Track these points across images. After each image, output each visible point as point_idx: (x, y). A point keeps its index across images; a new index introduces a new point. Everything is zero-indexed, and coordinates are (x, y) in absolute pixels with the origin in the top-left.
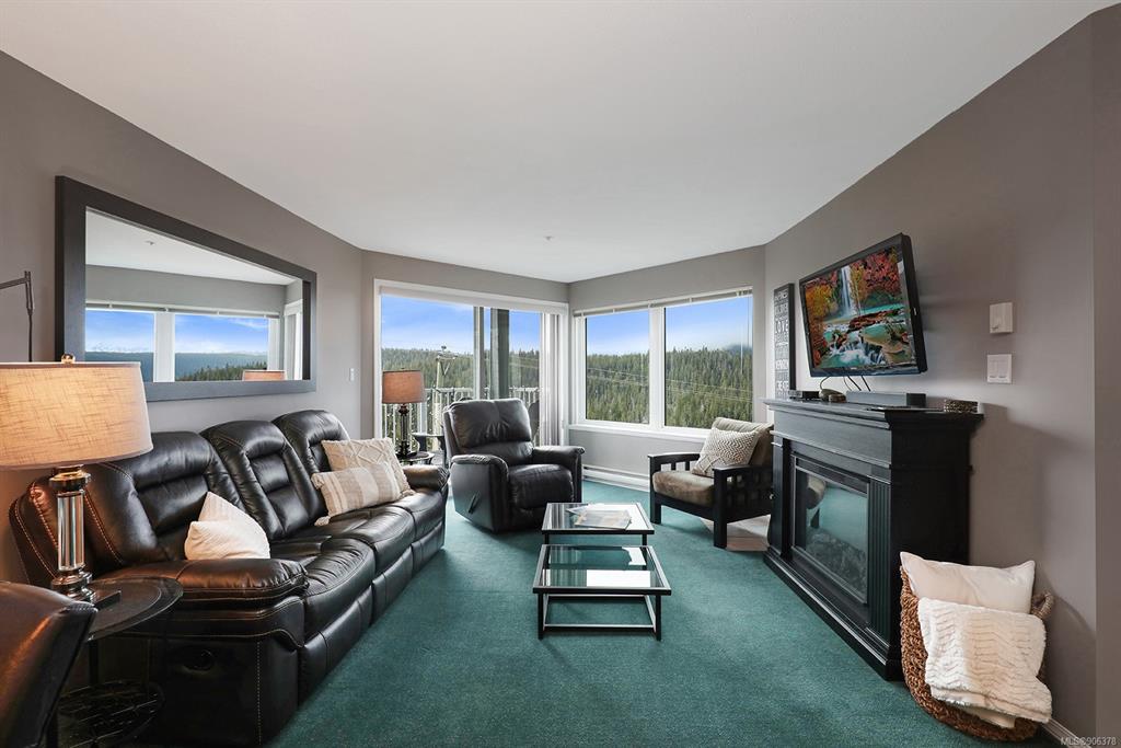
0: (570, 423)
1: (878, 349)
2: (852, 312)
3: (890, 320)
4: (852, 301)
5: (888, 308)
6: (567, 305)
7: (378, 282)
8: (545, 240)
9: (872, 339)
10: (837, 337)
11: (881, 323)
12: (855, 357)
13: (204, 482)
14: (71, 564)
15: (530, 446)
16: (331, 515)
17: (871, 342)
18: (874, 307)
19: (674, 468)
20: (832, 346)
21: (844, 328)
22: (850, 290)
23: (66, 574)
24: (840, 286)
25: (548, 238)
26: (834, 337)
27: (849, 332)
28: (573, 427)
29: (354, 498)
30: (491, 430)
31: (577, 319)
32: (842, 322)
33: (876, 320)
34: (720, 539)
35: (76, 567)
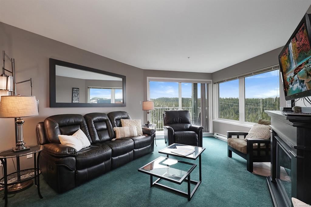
0: (213, 119)
1: (303, 81)
2: (294, 66)
3: (306, 66)
4: (294, 60)
5: (304, 61)
6: (211, 80)
7: (148, 78)
8: (188, 58)
9: (301, 77)
10: (291, 79)
11: (304, 69)
12: (297, 87)
13: (79, 126)
14: (20, 140)
15: (189, 126)
16: (116, 138)
17: (301, 79)
18: (301, 61)
19: (238, 137)
20: (290, 84)
21: (292, 75)
22: (292, 55)
23: (20, 142)
24: (289, 54)
25: (189, 58)
26: (290, 80)
27: (294, 76)
28: (214, 120)
29: (122, 134)
30: (176, 120)
31: (215, 85)
32: (291, 72)
33: (302, 67)
34: (250, 168)
35: (21, 141)
